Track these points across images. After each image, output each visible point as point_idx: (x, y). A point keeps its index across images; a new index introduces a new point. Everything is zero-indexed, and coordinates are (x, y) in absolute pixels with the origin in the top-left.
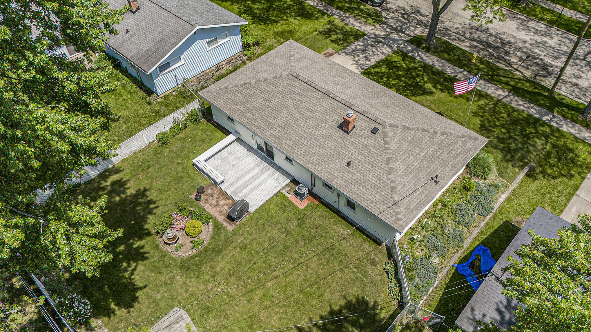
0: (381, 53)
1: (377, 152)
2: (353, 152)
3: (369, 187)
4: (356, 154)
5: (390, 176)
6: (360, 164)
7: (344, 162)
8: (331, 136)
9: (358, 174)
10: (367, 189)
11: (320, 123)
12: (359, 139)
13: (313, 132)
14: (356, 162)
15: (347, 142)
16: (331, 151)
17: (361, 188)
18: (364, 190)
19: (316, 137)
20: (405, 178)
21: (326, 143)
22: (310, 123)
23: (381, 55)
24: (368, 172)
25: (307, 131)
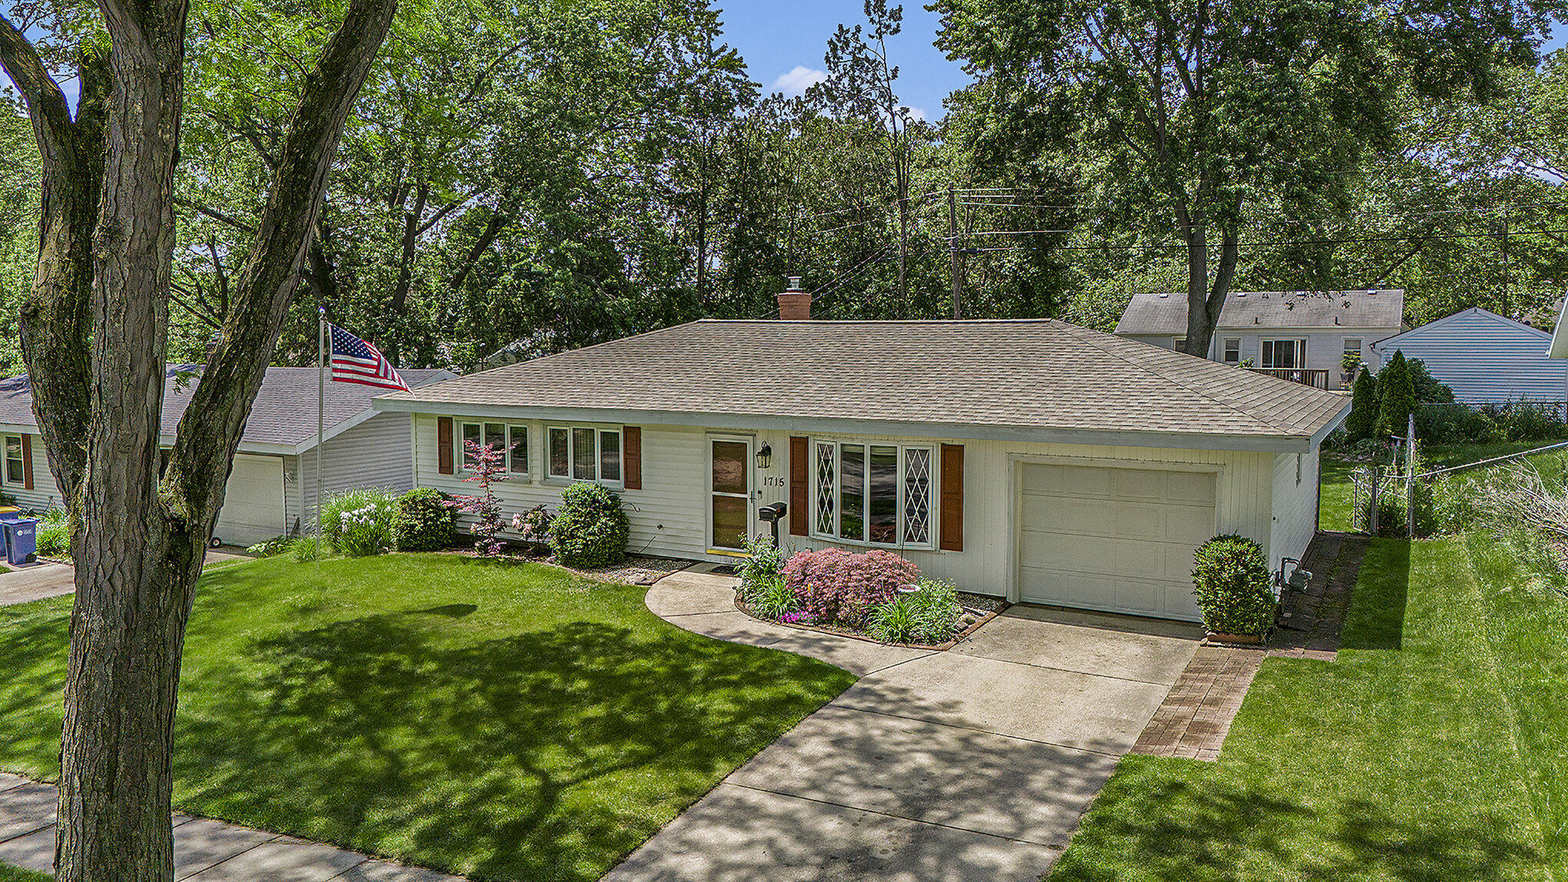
0: (755, 811)
23: (754, 798)
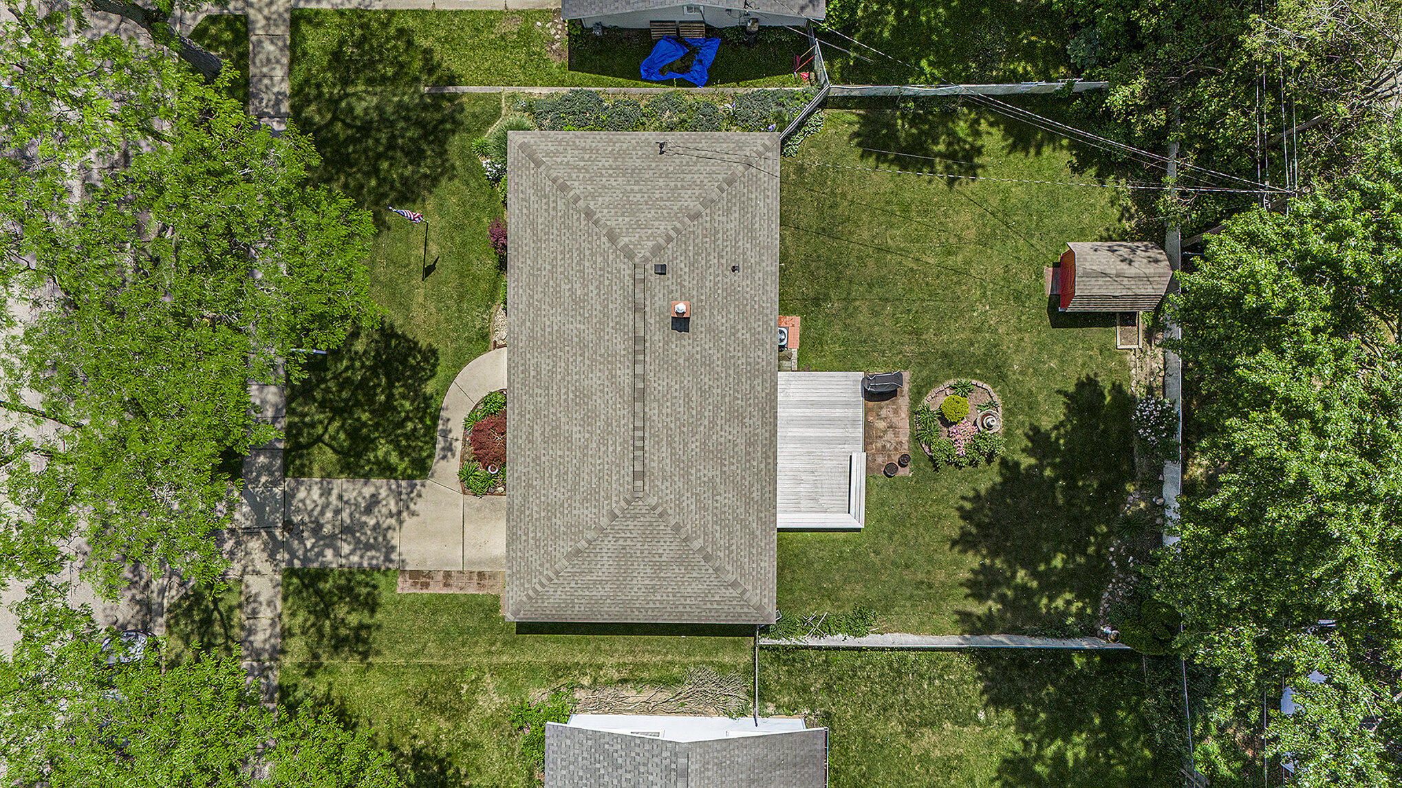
0: (328, 495)
1: (691, 241)
2: (712, 278)
3: (749, 215)
4: (711, 270)
5: (716, 198)
6: (724, 253)
7: (736, 278)
8: (709, 330)
9: (740, 243)
10: (753, 217)
11: (699, 364)
12: (686, 284)
13: (719, 363)
14: (724, 261)
15: (703, 298)
16: (732, 310)
17: (757, 225)
18: (757, 219)
19: (724, 352)
20: (698, 180)
21: (724, 328)
22: (707, 380)
23: (334, 491)
24: (728, 233)
25: (723, 375)
